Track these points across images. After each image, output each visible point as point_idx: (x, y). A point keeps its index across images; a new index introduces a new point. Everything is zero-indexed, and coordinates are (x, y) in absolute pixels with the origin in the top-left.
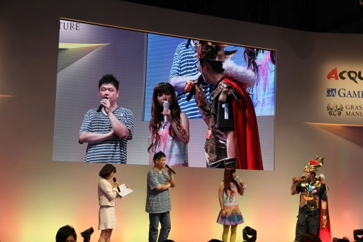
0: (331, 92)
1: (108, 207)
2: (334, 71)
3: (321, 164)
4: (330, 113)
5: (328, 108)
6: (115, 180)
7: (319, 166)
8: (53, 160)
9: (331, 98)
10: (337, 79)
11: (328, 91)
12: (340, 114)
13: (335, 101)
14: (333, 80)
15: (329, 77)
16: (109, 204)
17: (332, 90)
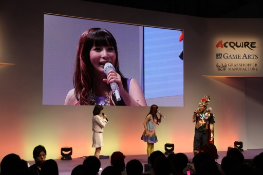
0: (219, 56)
1: (100, 132)
2: (221, 42)
3: (209, 100)
4: (219, 69)
5: (217, 66)
6: (103, 114)
7: (208, 102)
8: (43, 104)
9: (219, 59)
10: (222, 47)
11: (217, 55)
12: (224, 69)
13: (222, 61)
14: (220, 48)
15: (217, 46)
16: (101, 131)
17: (220, 54)
